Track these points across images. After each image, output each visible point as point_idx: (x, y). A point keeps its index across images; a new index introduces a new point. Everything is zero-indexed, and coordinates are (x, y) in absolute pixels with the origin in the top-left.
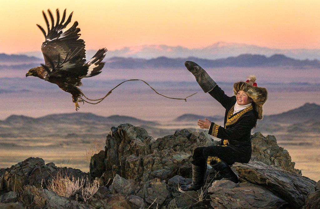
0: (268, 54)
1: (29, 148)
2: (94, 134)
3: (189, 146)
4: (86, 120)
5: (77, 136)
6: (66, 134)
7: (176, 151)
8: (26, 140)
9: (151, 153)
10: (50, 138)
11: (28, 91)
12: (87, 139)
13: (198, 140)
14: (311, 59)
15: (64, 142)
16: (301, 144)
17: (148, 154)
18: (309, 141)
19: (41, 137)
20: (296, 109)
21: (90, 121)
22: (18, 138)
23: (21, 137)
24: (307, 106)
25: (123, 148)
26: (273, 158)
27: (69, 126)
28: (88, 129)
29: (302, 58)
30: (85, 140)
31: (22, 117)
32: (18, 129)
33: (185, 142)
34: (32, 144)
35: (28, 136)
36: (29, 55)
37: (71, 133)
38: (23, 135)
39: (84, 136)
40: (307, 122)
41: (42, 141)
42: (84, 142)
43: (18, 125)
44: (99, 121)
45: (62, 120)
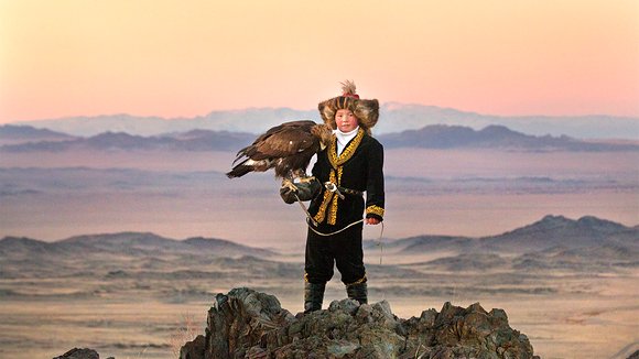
0: (478, 126)
1: (37, 298)
2: (157, 271)
3: (356, 329)
4: (142, 247)
5: (126, 275)
6: (106, 272)
7: (332, 338)
8: (32, 284)
9: (289, 341)
10: (76, 280)
11: (36, 192)
12: (145, 282)
13: (371, 319)
14: (555, 134)
15: (102, 287)
16: (537, 291)
17: (284, 344)
18: (552, 284)
19: (59, 277)
20: (527, 227)
21: (151, 248)
22: (18, 280)
23: (23, 277)
24: (548, 219)
25: (238, 332)
26: (501, 350)
27: (113, 257)
28: (147, 262)
29: (539, 133)
30: (141, 283)
31: (25, 241)
32: (18, 263)
33: (347, 322)
34: (42, 291)
35: (37, 276)
36: (39, 126)
37: (116, 270)
38: (27, 275)
39: (139, 276)
40: (550, 250)
41: (60, 286)
42: (138, 287)
43: (18, 256)
44: (167, 248)
45: (98, 246)
